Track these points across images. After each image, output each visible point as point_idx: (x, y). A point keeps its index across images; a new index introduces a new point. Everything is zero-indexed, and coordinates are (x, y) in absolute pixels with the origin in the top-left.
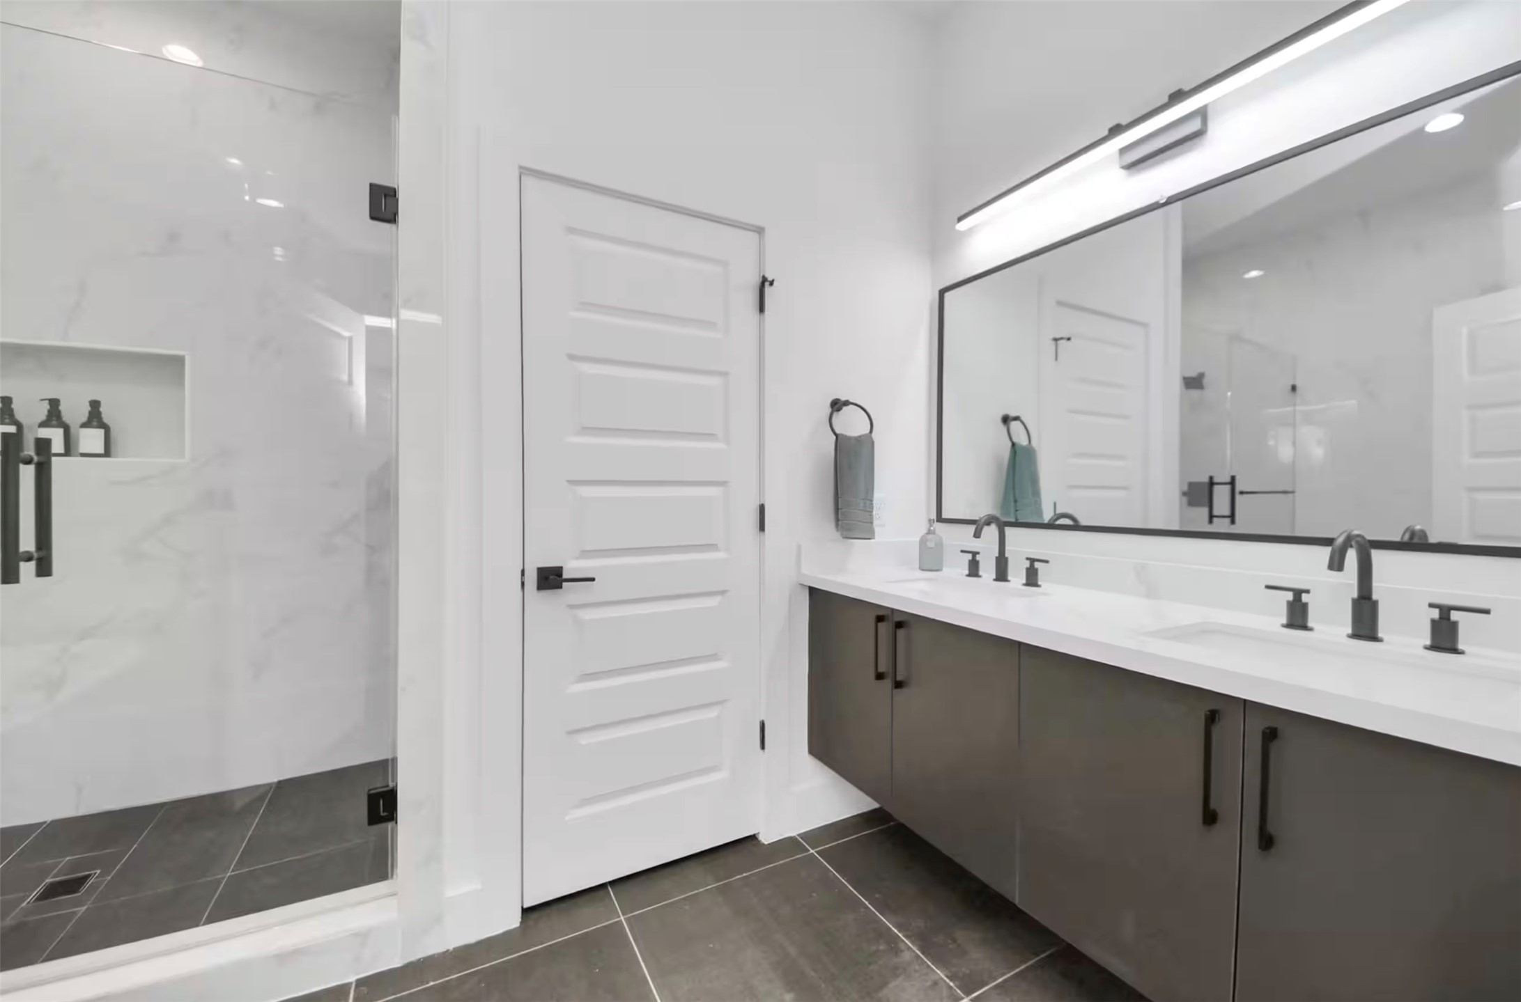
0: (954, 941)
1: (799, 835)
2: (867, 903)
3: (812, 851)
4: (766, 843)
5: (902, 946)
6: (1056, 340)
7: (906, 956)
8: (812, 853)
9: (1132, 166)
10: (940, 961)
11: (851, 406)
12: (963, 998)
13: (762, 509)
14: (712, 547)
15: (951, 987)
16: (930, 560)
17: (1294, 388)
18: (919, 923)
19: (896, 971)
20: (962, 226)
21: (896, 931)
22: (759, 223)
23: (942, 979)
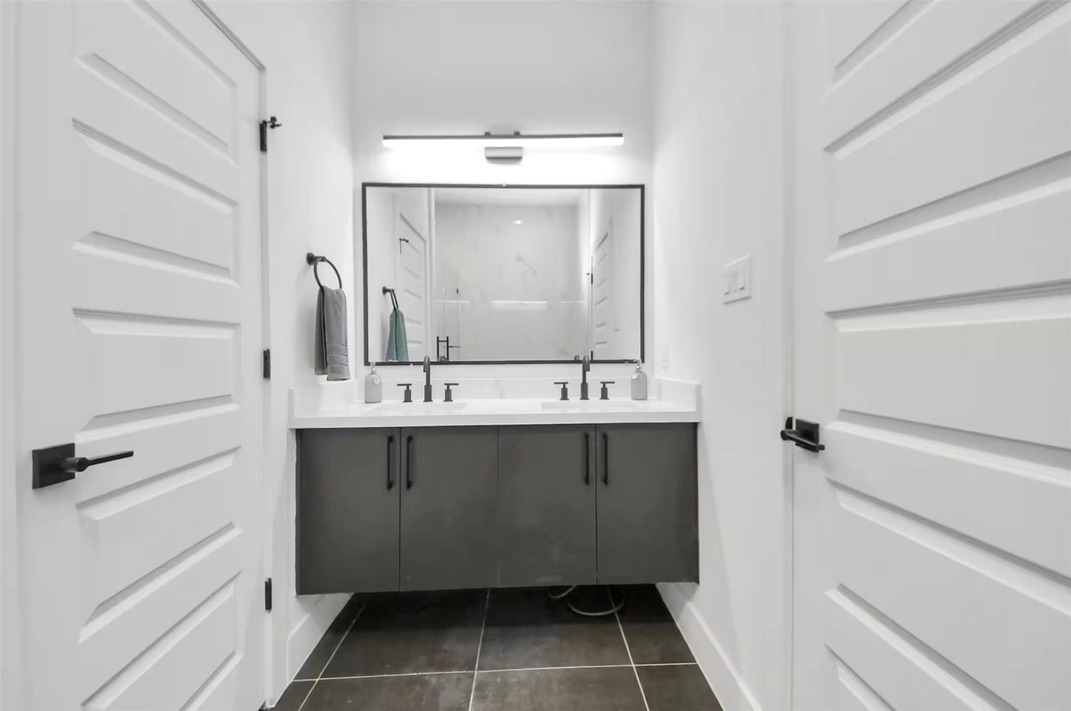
0: (446, 652)
1: (295, 679)
2: (386, 675)
3: (317, 680)
4: (273, 706)
5: (427, 678)
6: (401, 240)
7: (433, 680)
8: (319, 681)
9: (491, 159)
10: (450, 666)
11: (326, 263)
12: (474, 673)
13: (266, 355)
14: (225, 399)
15: (465, 673)
16: (372, 395)
17: (458, 291)
18: (422, 660)
19: (436, 692)
20: (387, 143)
21: (415, 674)
22: (263, 61)
23: (459, 674)
